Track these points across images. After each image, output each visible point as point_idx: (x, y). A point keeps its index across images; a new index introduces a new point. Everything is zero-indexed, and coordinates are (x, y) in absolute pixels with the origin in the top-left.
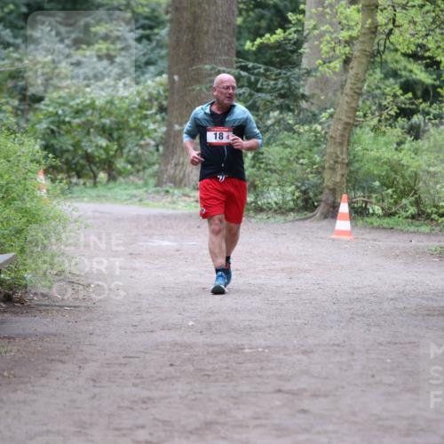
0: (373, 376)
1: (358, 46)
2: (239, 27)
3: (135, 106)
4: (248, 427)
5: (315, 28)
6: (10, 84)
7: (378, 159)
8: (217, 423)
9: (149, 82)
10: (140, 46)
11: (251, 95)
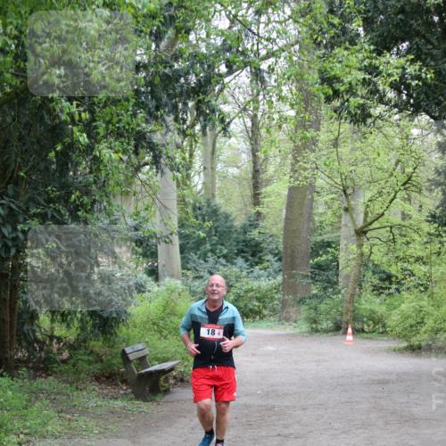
7: (366, 309)
9: (279, 279)
10: (277, 264)
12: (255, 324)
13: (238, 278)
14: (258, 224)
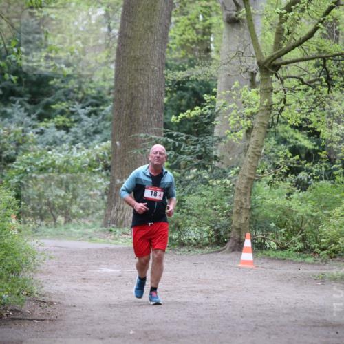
1: (257, 120)
5: (224, 105)
9: (97, 147)
11: (175, 157)
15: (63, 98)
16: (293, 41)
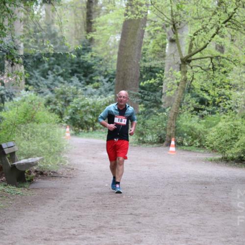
0: (169, 209)
2: (144, 79)
3: (102, 104)
4: (115, 229)
6: (61, 96)
7: (186, 126)
8: (104, 227)
9: (110, 97)
10: (107, 84)
12: (89, 134)
13: (75, 94)
14: (90, 49)
15: (98, 74)
16: (197, 50)
